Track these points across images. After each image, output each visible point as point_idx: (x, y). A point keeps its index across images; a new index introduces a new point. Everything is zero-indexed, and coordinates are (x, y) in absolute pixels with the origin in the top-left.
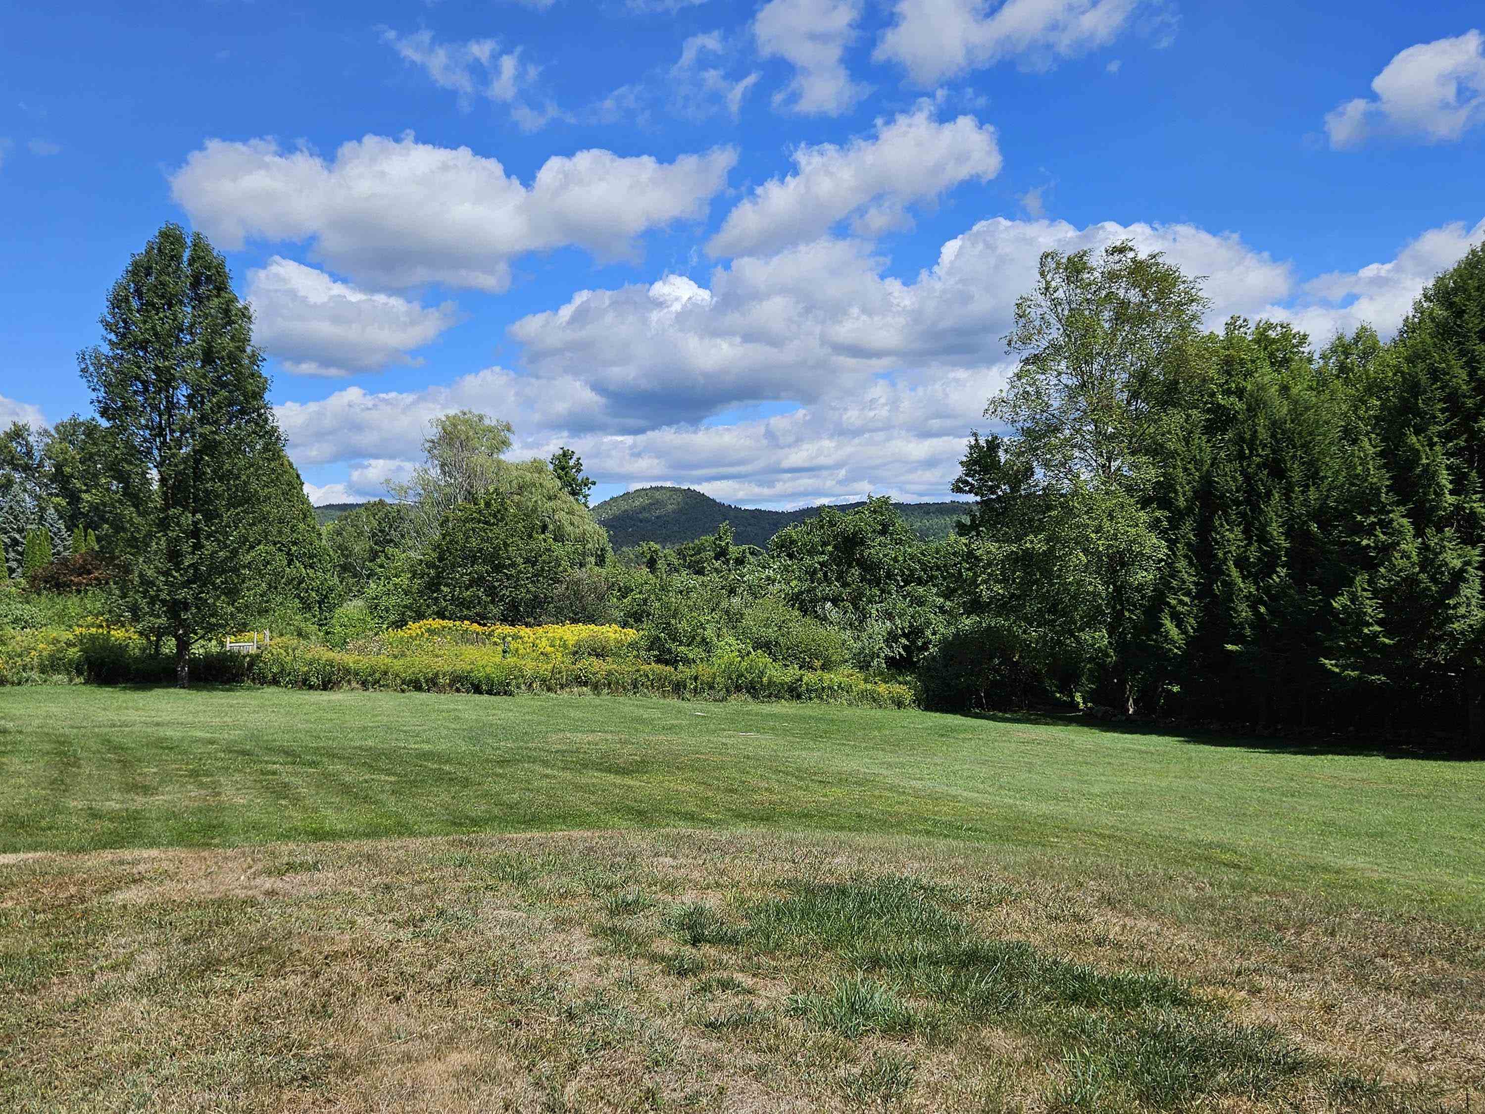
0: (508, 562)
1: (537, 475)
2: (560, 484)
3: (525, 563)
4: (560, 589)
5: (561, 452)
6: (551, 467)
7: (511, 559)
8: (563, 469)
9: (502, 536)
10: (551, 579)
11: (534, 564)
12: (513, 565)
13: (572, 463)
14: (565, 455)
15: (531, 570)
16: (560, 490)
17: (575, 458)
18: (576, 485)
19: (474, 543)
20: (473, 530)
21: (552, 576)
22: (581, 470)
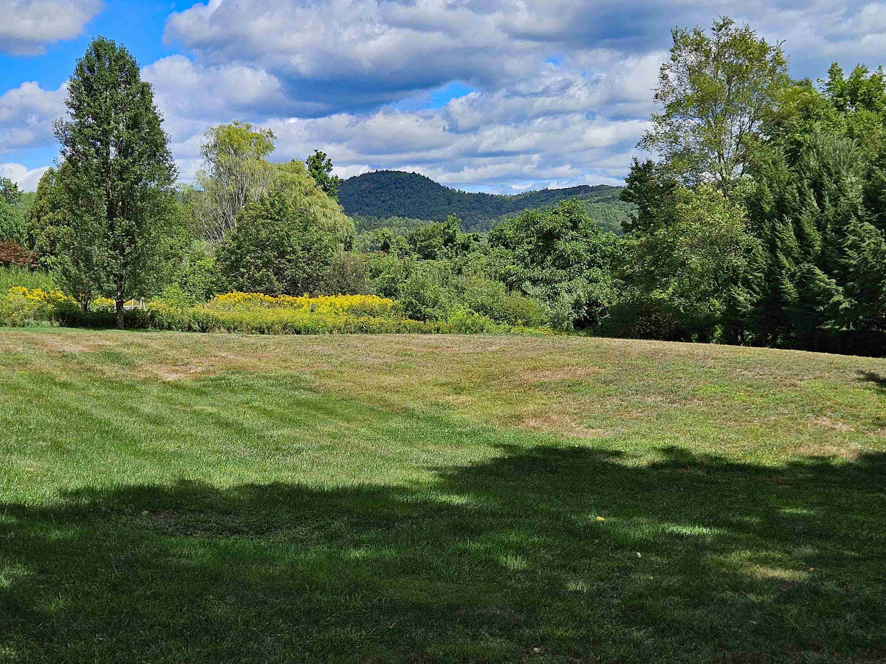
0: (289, 249)
1: (296, 175)
2: (315, 182)
3: (302, 250)
4: (328, 270)
5: (315, 154)
6: (307, 167)
7: (292, 247)
8: (317, 168)
9: (286, 229)
10: (322, 262)
11: (309, 251)
12: (294, 252)
13: (323, 164)
14: (318, 157)
15: (307, 256)
16: (315, 187)
17: (326, 160)
18: (328, 182)
19: (264, 234)
20: (262, 224)
21: (322, 260)
22: (331, 170)
